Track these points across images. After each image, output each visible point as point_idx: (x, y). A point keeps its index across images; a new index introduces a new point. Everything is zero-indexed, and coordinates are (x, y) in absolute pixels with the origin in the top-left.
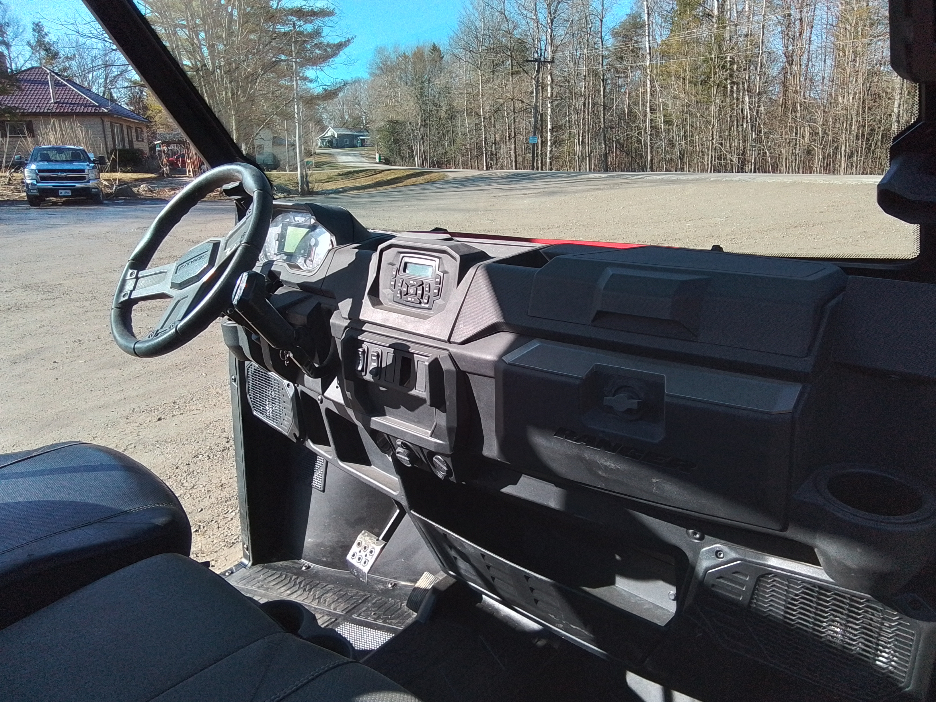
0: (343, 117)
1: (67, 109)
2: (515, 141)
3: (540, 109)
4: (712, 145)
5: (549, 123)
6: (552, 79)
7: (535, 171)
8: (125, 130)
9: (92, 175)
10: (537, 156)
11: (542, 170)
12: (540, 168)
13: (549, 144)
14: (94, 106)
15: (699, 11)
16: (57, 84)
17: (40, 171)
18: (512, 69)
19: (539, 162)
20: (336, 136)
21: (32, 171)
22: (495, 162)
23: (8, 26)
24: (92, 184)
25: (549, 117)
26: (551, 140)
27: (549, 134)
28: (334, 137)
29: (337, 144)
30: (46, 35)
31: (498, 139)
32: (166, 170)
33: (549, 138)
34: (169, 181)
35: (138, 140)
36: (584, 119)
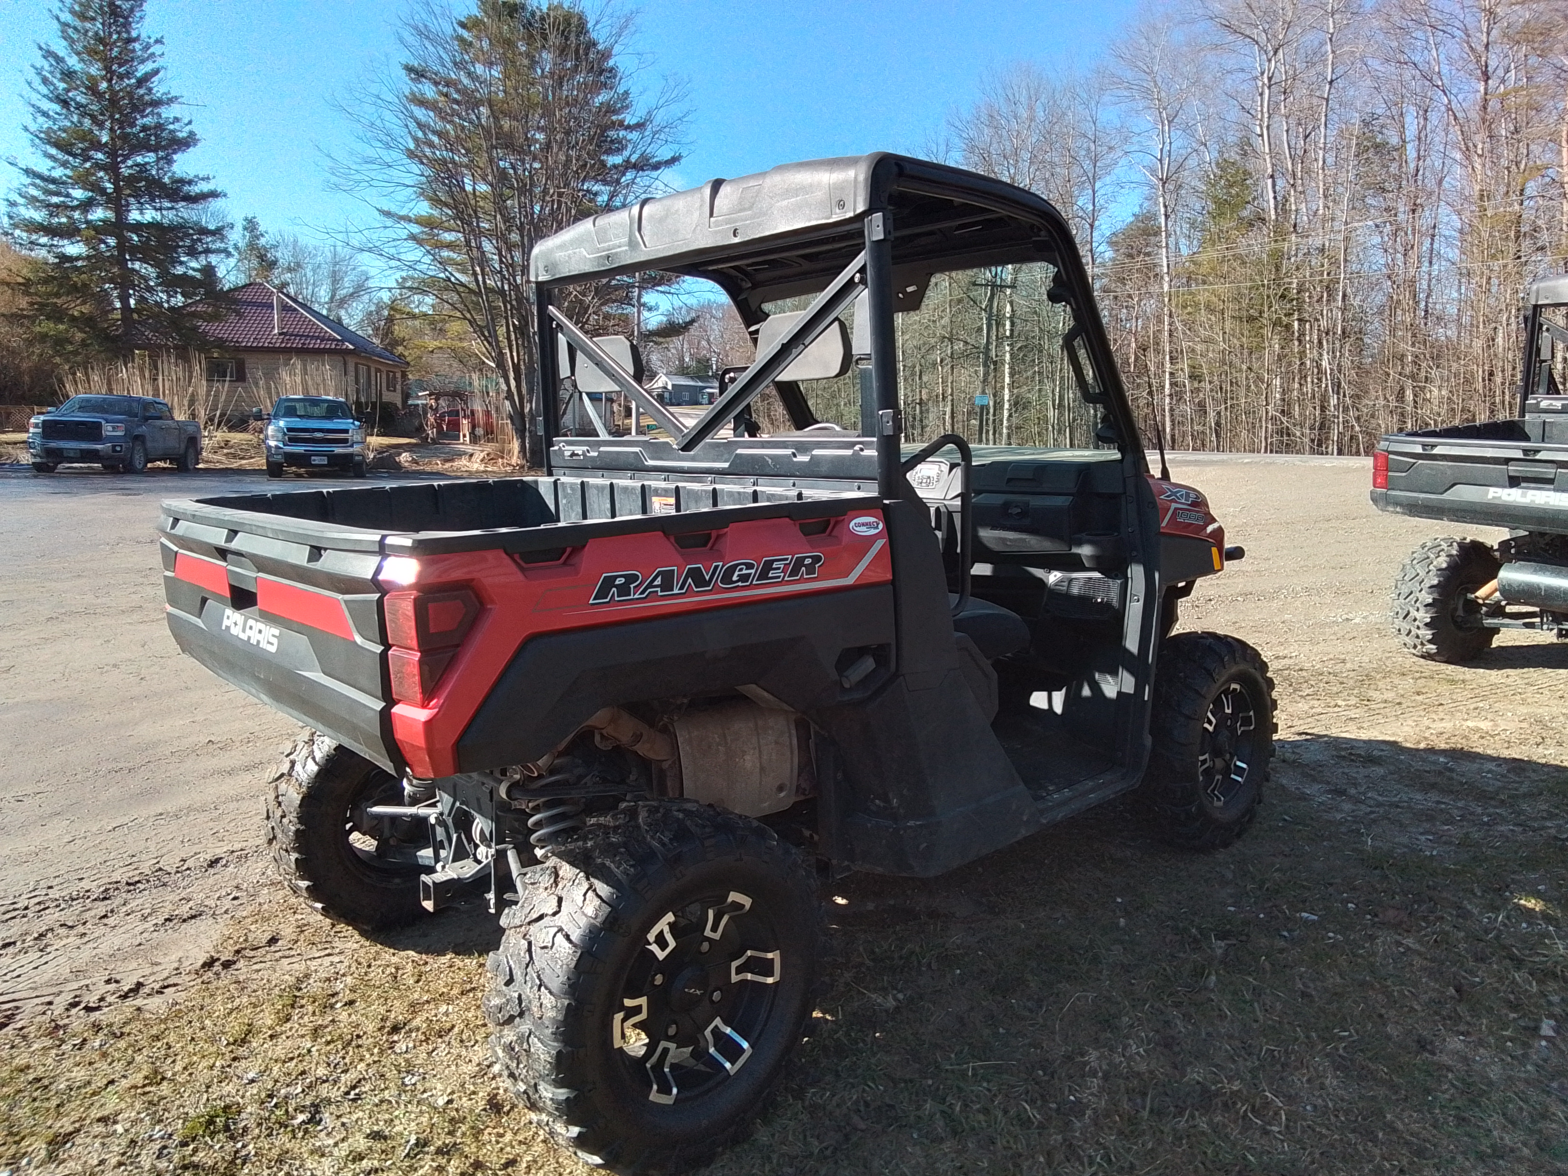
0: (681, 359)
1: (297, 343)
2: (952, 400)
3: (993, 353)
4: (1267, 413)
5: (1007, 375)
6: (1012, 311)
7: (983, 446)
8: (373, 374)
9: (357, 438)
10: (987, 424)
11: (995, 444)
12: (991, 442)
13: (1006, 406)
14: (335, 339)
15: (1246, 213)
16: (285, 308)
17: (289, 430)
18: (951, 295)
19: (991, 433)
20: (670, 387)
21: (280, 429)
22: (920, 431)
23: (232, 228)
24: (357, 448)
25: (1007, 366)
26: (1009, 401)
27: (1007, 391)
28: (665, 388)
29: (670, 399)
30: (262, 235)
31: (924, 397)
32: (431, 433)
33: (1006, 397)
34: (436, 449)
35: (388, 390)
36: (1061, 370)
